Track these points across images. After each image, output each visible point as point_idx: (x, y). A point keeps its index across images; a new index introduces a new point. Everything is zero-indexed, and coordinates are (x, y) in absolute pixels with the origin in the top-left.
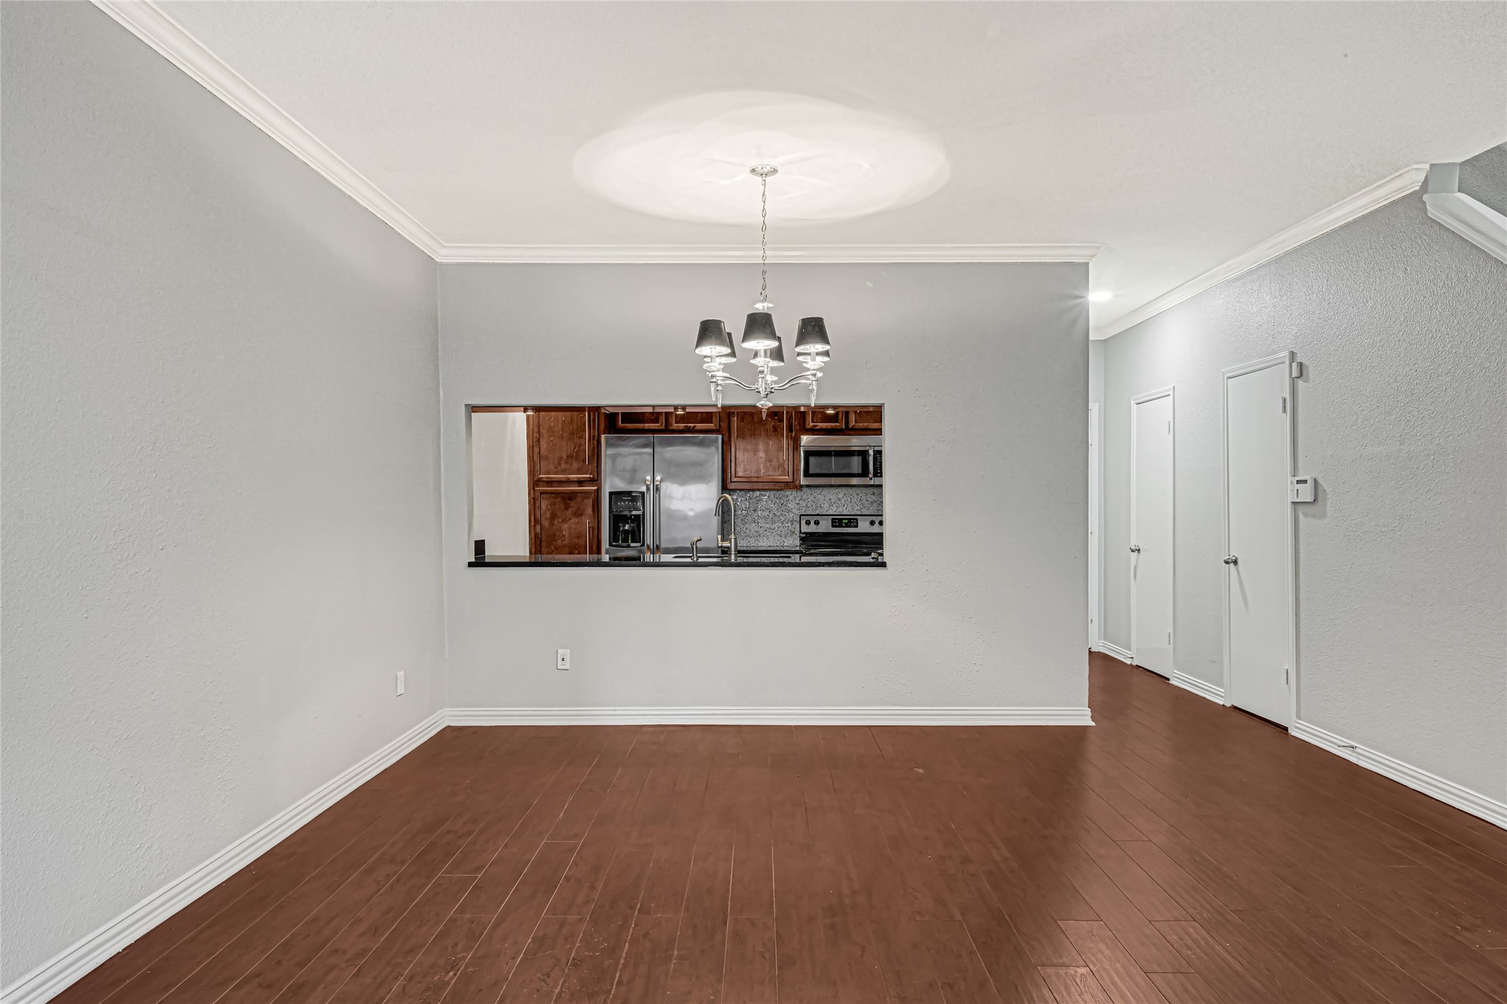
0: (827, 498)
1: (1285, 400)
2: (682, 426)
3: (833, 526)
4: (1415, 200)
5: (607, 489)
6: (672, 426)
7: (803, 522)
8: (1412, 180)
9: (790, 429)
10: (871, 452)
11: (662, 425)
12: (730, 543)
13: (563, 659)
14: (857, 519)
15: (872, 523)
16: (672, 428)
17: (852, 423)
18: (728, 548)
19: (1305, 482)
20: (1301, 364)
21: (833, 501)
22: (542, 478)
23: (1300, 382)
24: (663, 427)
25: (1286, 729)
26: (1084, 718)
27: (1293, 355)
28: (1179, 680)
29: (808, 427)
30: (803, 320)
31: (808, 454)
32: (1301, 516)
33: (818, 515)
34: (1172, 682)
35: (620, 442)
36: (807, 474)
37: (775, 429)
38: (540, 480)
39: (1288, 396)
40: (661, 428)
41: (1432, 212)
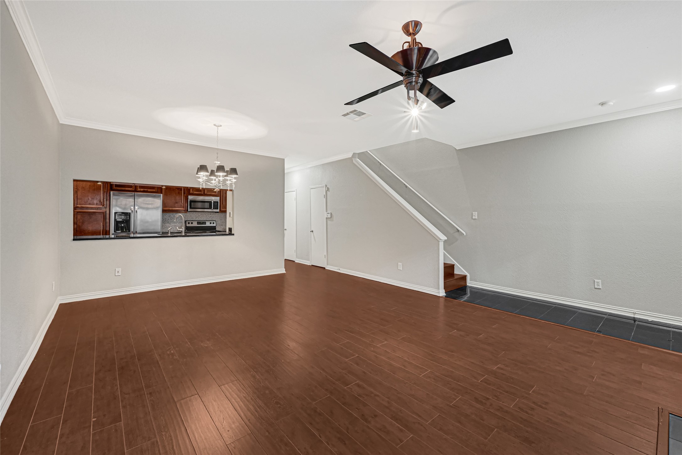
0: (195, 216)
1: (324, 195)
2: (142, 190)
3: (197, 224)
4: (350, 159)
5: (113, 211)
6: (138, 189)
7: (187, 223)
8: (350, 155)
9: (184, 193)
10: (212, 202)
11: (133, 189)
12: (182, 229)
13: (118, 272)
14: (206, 222)
15: (211, 223)
16: (138, 190)
17: (206, 193)
18: (181, 231)
19: (329, 213)
20: (328, 188)
21: (197, 216)
22: (78, 206)
23: (328, 191)
24: (134, 190)
25: (325, 268)
26: (283, 271)
27: (326, 186)
28: (297, 261)
29: (190, 193)
30: (231, 168)
31: (191, 202)
32: (328, 221)
33: (192, 221)
34: (296, 262)
35: (119, 194)
36: (191, 208)
37: (179, 193)
38: (77, 207)
39: (325, 194)
40: (133, 190)
41: (354, 162)
